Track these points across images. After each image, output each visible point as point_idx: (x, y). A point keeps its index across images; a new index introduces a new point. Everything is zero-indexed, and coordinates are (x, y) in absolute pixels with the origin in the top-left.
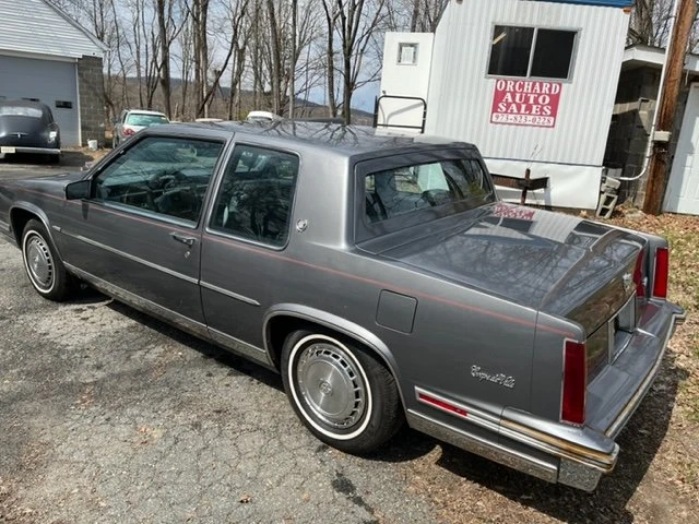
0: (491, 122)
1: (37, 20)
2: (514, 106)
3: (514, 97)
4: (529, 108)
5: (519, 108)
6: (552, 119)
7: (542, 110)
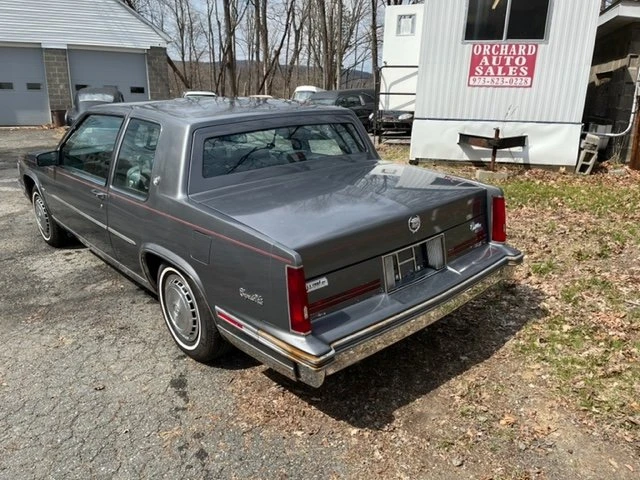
0: (469, 85)
1: (112, 18)
2: (490, 68)
3: (490, 60)
4: (506, 70)
5: (496, 71)
6: (529, 79)
7: (518, 71)
